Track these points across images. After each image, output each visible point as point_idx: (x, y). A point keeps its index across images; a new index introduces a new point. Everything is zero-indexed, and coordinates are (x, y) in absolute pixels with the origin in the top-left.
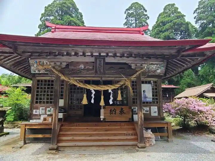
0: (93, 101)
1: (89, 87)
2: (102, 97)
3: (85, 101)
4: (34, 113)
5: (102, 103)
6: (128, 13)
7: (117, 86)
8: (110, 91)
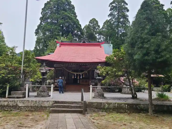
0: (75, 77)
1: (74, 73)
2: (78, 76)
3: (73, 77)
4: (55, 81)
5: (78, 78)
6: (112, 6)
7: (83, 73)
8: (81, 74)
